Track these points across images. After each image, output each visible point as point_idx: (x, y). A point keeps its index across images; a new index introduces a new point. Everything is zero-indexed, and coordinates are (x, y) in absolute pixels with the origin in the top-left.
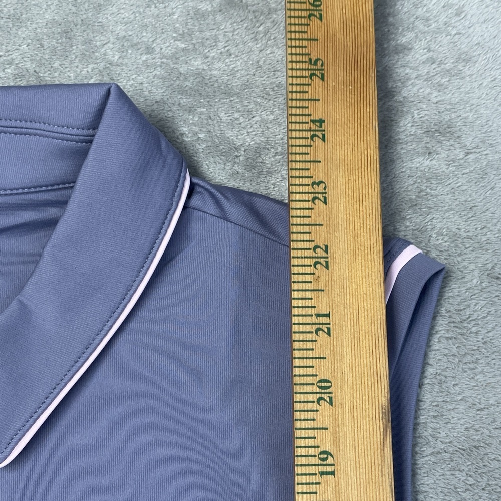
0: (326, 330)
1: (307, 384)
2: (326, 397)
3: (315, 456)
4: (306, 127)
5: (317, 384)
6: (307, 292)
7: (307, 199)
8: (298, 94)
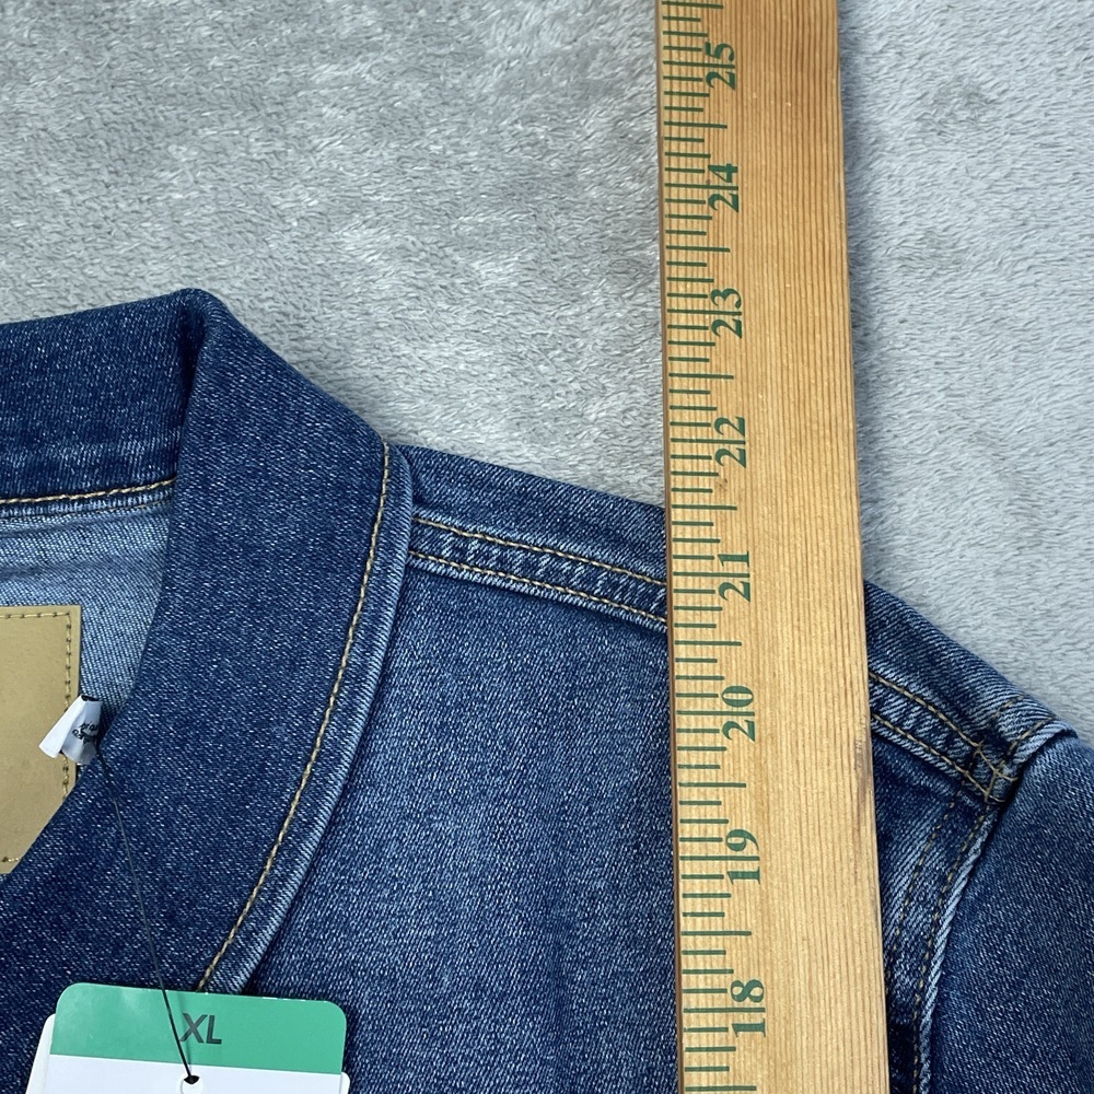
0: (741, 588)
1: (702, 696)
2: (741, 721)
3: (719, 840)
4: (699, 179)
5: (723, 694)
6: (702, 512)
7: (701, 324)
8: (683, 113)
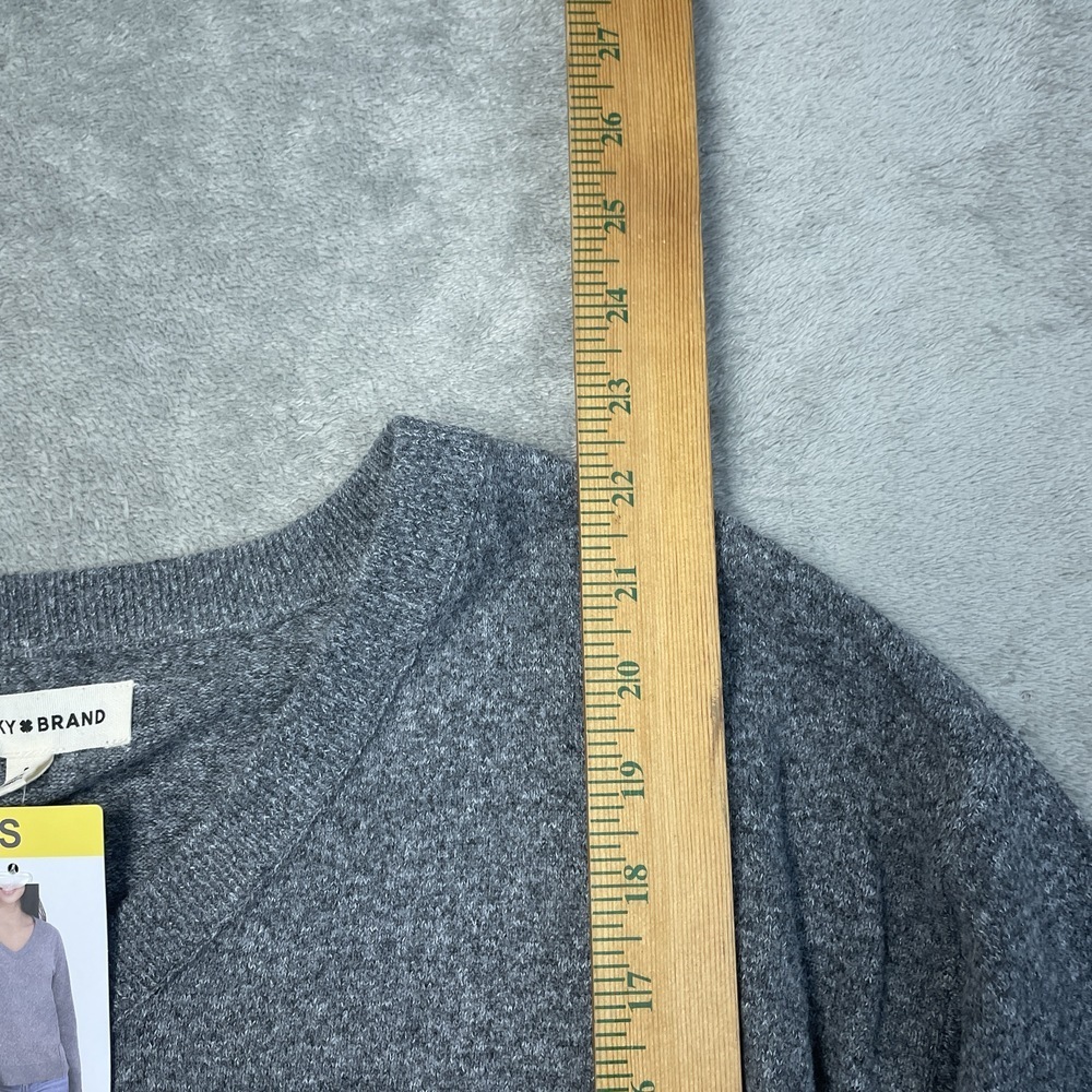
0: (631, 592)
1: (604, 669)
2: (631, 686)
3: (616, 769)
4: (599, 301)
5: (618, 668)
6: (603, 539)
7: (602, 405)
8: (588, 253)
